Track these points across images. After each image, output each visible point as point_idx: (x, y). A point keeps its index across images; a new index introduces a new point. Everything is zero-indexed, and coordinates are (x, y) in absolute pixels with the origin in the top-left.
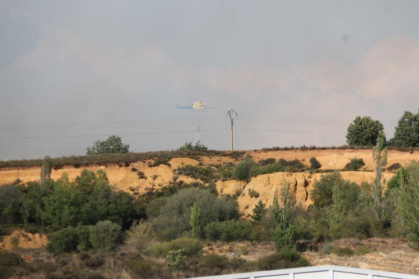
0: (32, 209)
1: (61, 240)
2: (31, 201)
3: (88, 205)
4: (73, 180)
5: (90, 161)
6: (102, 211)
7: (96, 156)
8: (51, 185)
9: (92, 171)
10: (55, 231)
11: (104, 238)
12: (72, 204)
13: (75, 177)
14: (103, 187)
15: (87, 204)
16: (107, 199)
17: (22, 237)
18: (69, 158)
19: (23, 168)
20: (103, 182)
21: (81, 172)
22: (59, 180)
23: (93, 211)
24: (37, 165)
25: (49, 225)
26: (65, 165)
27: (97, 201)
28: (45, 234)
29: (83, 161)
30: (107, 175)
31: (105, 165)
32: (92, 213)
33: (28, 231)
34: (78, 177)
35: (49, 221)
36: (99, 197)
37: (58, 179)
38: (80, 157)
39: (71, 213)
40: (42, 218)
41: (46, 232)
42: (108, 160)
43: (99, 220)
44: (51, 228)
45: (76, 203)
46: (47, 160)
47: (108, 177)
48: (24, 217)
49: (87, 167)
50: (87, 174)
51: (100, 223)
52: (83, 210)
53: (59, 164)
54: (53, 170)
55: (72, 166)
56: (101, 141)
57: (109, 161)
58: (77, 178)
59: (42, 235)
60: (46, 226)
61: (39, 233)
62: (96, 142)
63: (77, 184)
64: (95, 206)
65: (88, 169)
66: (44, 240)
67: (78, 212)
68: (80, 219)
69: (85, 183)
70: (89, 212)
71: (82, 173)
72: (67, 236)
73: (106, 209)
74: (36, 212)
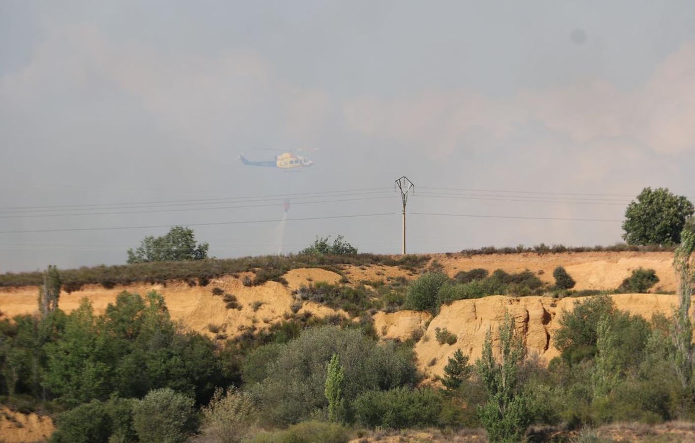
0: (24, 367)
1: (77, 425)
2: (22, 352)
3: (130, 360)
4: (101, 312)
5: (134, 275)
6: (157, 370)
7: (145, 266)
8: (59, 322)
9: (137, 294)
10: (66, 408)
11: (160, 422)
12: (98, 358)
13: (105, 306)
14: (159, 326)
15: (128, 357)
16: (166, 347)
17: (6, 420)
18: (94, 268)
19: (7, 289)
20: (159, 316)
21: (116, 296)
22: (74, 313)
23: (140, 370)
24: (33, 284)
25: (55, 397)
26: (87, 283)
27: (147, 352)
28: (48, 415)
29: (121, 275)
30: (165, 301)
31: (162, 284)
32: (138, 375)
33: (16, 408)
34: (110, 306)
35: (57, 391)
36: (151, 344)
37: (73, 310)
38: (116, 267)
39: (98, 375)
40: (42, 384)
41: (50, 410)
42: (168, 272)
43: (151, 389)
44: (59, 403)
45: (108, 356)
46: (50, 274)
47: (167, 306)
48: (8, 381)
49: (127, 287)
50: (127, 301)
51: (152, 395)
52: (120, 369)
53: (75, 281)
54: (63, 293)
55: (99, 286)
56: (156, 237)
57: (169, 275)
58: (108, 308)
59: (44, 417)
60: (51, 400)
61: (37, 414)
62: (147, 239)
63: (110, 319)
64: (142, 361)
65: (130, 290)
66: (47, 427)
67: (111, 374)
68: (115, 386)
69: (125, 317)
70: (132, 373)
71: (119, 299)
72: (90, 418)
73: (164, 367)
74: (32, 374)
